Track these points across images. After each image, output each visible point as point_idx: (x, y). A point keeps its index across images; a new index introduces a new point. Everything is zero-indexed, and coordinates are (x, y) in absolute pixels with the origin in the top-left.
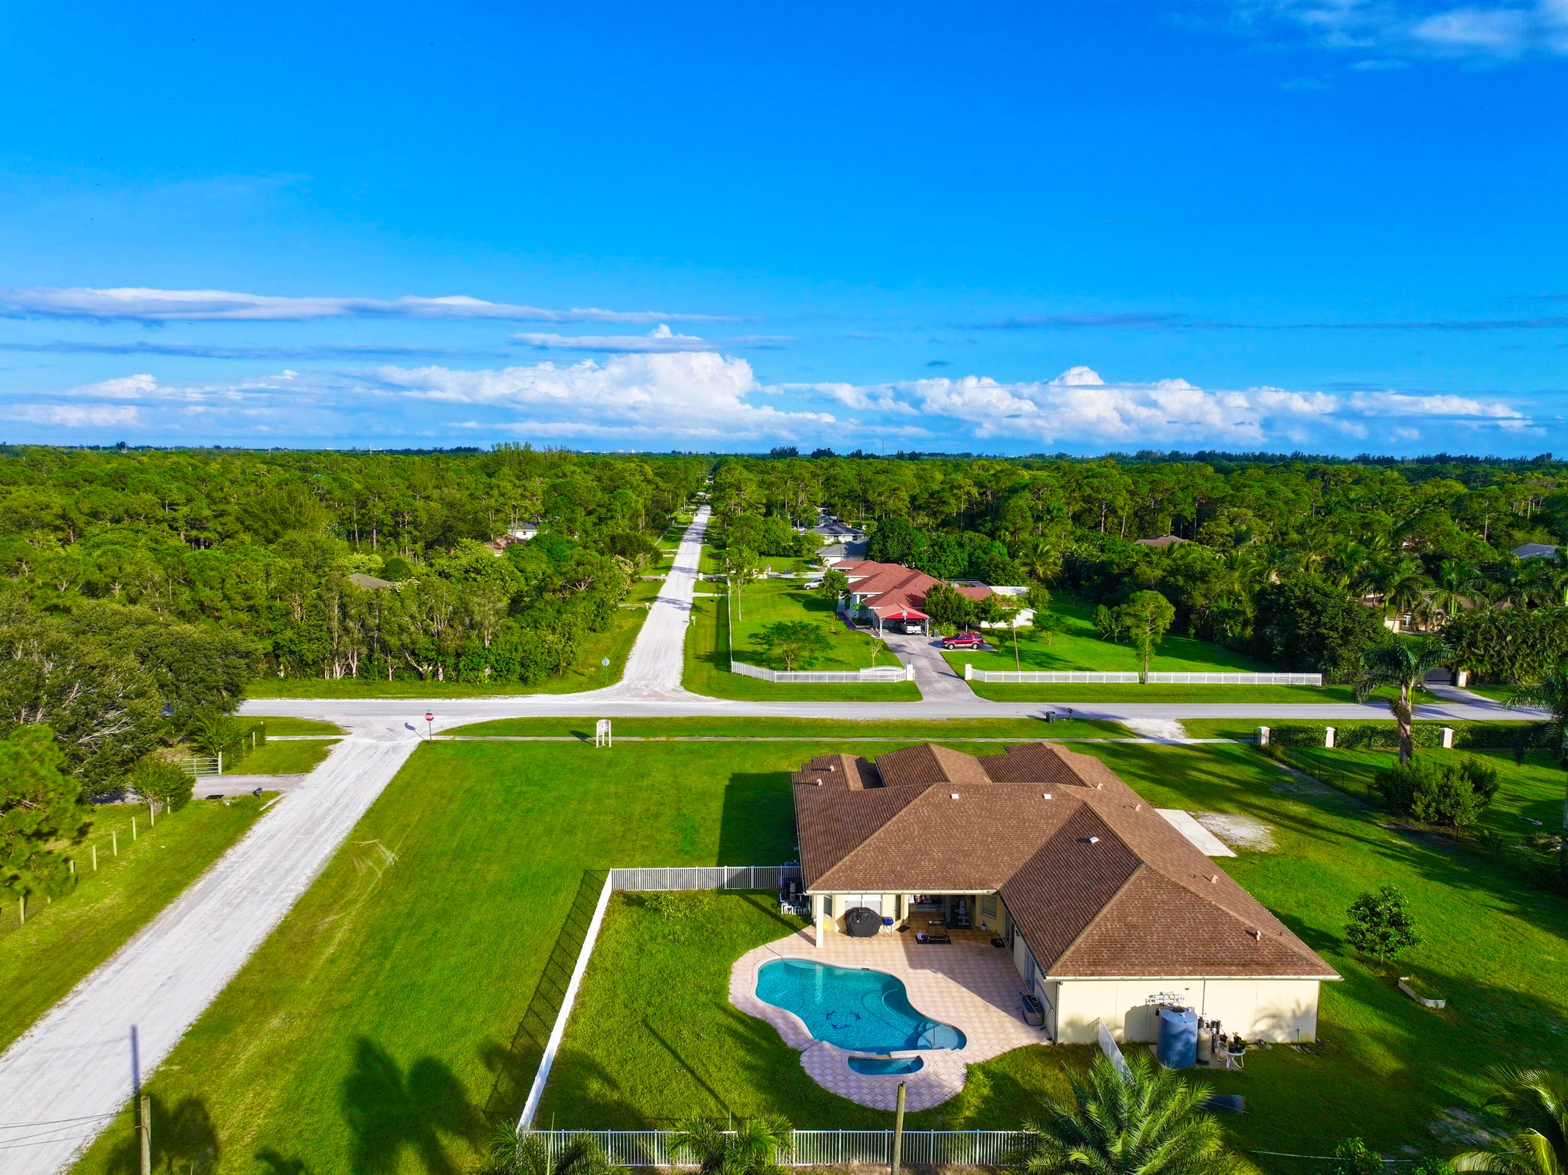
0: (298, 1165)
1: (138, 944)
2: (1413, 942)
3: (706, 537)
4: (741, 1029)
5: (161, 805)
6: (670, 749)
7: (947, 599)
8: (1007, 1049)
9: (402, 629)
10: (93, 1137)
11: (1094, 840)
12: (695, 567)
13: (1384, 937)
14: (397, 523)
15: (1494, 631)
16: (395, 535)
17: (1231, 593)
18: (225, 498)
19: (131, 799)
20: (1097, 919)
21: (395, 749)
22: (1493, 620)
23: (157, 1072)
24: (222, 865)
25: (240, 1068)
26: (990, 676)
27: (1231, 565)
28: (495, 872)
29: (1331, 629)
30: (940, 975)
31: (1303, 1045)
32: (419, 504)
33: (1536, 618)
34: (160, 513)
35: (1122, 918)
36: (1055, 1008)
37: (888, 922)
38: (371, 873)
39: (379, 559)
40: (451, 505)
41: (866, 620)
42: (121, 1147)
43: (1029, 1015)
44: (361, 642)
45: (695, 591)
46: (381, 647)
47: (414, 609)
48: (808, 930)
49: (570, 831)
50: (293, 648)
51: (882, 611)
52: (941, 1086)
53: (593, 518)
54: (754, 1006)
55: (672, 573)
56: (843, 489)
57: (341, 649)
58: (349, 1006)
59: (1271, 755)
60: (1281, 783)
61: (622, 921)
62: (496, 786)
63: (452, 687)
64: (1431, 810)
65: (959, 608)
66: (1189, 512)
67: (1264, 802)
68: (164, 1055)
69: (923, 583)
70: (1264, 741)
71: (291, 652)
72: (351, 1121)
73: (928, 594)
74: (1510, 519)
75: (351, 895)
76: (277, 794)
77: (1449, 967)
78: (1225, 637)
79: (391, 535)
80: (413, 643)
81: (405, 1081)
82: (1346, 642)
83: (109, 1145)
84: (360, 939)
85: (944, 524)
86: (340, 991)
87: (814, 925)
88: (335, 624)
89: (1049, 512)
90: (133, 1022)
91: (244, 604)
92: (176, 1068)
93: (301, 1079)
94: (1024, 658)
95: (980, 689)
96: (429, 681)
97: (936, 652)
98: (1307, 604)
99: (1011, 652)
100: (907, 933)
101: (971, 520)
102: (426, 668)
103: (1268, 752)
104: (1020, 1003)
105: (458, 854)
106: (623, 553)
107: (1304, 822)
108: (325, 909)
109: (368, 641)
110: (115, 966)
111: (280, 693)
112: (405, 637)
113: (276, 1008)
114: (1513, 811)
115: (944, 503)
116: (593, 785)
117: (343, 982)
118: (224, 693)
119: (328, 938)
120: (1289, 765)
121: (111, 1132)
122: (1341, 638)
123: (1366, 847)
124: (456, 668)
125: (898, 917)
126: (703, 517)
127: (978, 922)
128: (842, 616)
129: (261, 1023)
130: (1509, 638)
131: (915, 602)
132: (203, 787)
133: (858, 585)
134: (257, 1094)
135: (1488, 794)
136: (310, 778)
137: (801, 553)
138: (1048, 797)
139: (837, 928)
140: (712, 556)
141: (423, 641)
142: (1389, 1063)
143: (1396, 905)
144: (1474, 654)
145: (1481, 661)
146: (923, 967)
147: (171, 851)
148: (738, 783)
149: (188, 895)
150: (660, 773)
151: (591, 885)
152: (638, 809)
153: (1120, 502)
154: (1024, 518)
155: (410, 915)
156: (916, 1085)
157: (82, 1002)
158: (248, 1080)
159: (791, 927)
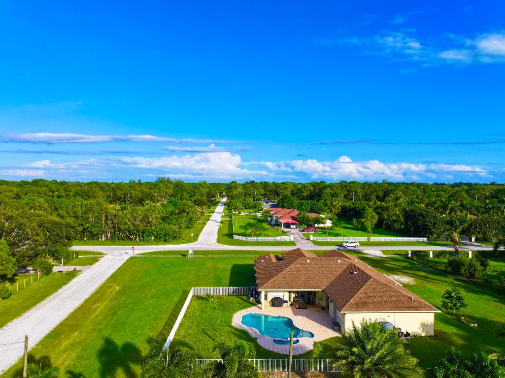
0: (80, 375)
1: (30, 312)
2: (465, 306)
3: (225, 204)
4: (236, 332)
5: (41, 273)
6: (213, 259)
7: (304, 216)
8: (328, 338)
9: (125, 224)
10: (9, 367)
11: (355, 272)
12: (222, 212)
13: (455, 305)
14: (125, 198)
15: (483, 223)
16: (124, 201)
17: (396, 214)
18: (70, 190)
19: (32, 272)
20: (357, 294)
21: (121, 259)
22: (482, 220)
23: (33, 348)
24: (60, 290)
25: (62, 347)
26: (318, 239)
27: (396, 206)
28: (153, 291)
29: (429, 223)
30: (304, 317)
31: (430, 336)
32: (133, 192)
33: (496, 219)
34: (48, 194)
35: (366, 294)
36: (344, 324)
37: (286, 302)
38: (111, 292)
39: (119, 206)
40: (143, 193)
41: (278, 224)
42: (18, 370)
43: (335, 327)
44: (112, 228)
45: (222, 218)
46: (118, 230)
47: (130, 217)
48: (259, 305)
49: (179, 279)
50: (89, 230)
51: (282, 221)
52: (306, 348)
53: (189, 195)
54: (241, 326)
55: (214, 214)
56: (270, 189)
57: (105, 230)
58: (101, 329)
59: (412, 259)
60: (416, 267)
61: (196, 303)
62: (154, 268)
63: (141, 243)
64: (467, 271)
65: (308, 220)
66: (381, 194)
67: (412, 272)
68: (36, 343)
69: (295, 213)
70: (410, 256)
71: (89, 231)
72: (101, 362)
73: (298, 215)
74: (484, 196)
75: (104, 298)
76: (81, 271)
77: (477, 315)
78: (395, 229)
79: (123, 201)
80: (129, 228)
81: (120, 349)
82: (434, 227)
83: (14, 370)
84: (107, 310)
85: (303, 199)
86: (98, 325)
87: (261, 303)
88: (103, 222)
89: (336, 194)
90: (27, 334)
91: (74, 215)
92: (40, 347)
93: (83, 350)
94: (330, 235)
95: (315, 243)
96: (134, 241)
97: (301, 233)
98: (421, 215)
99: (325, 233)
100: (293, 306)
101: (311, 197)
102: (133, 237)
103: (411, 259)
104: (332, 324)
105: (141, 287)
106: (198, 205)
107: (425, 277)
108: (95, 303)
109: (114, 228)
110: (22, 318)
111: (84, 244)
112: (127, 226)
113: (76, 330)
114: (494, 274)
115: (302, 192)
116: (187, 268)
117: (100, 323)
118: (66, 240)
119: (95, 310)
120: (418, 262)
121: (15, 365)
122: (433, 225)
123: (446, 284)
124: (143, 236)
125: (290, 301)
126: (225, 200)
127: (317, 303)
128: (270, 224)
129: (71, 335)
130: (488, 225)
131: (293, 218)
132: (56, 269)
133: (274, 214)
134: (67, 355)
135: (485, 266)
136: (92, 266)
137: (255, 208)
138: (339, 261)
139: (269, 304)
140: (227, 209)
141: (132, 227)
142: (460, 342)
143: (458, 293)
144: (476, 231)
145: (479, 233)
146: (298, 315)
147: (43, 287)
148: (235, 267)
149: (48, 299)
150: (210, 264)
151: (185, 294)
152: (202, 274)
153: (358, 191)
154: (328, 196)
155: (124, 304)
156: (297, 347)
157: (9, 329)
158: (65, 351)
159: (253, 304)
